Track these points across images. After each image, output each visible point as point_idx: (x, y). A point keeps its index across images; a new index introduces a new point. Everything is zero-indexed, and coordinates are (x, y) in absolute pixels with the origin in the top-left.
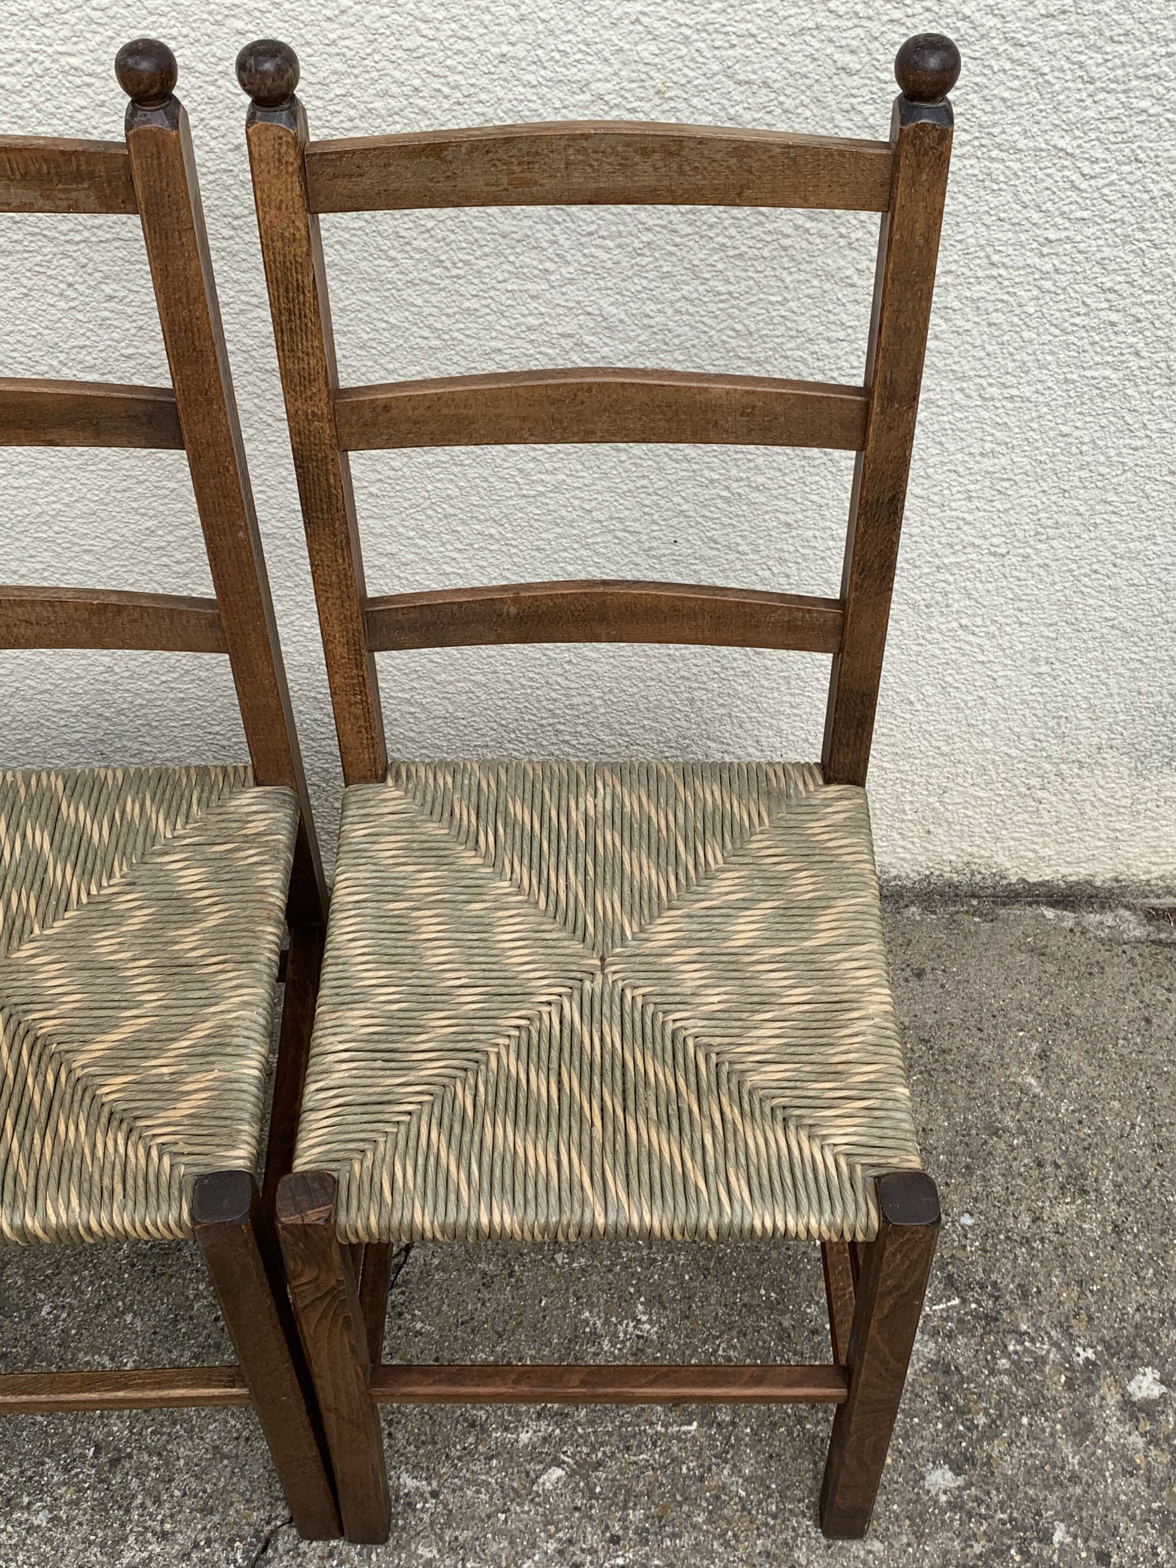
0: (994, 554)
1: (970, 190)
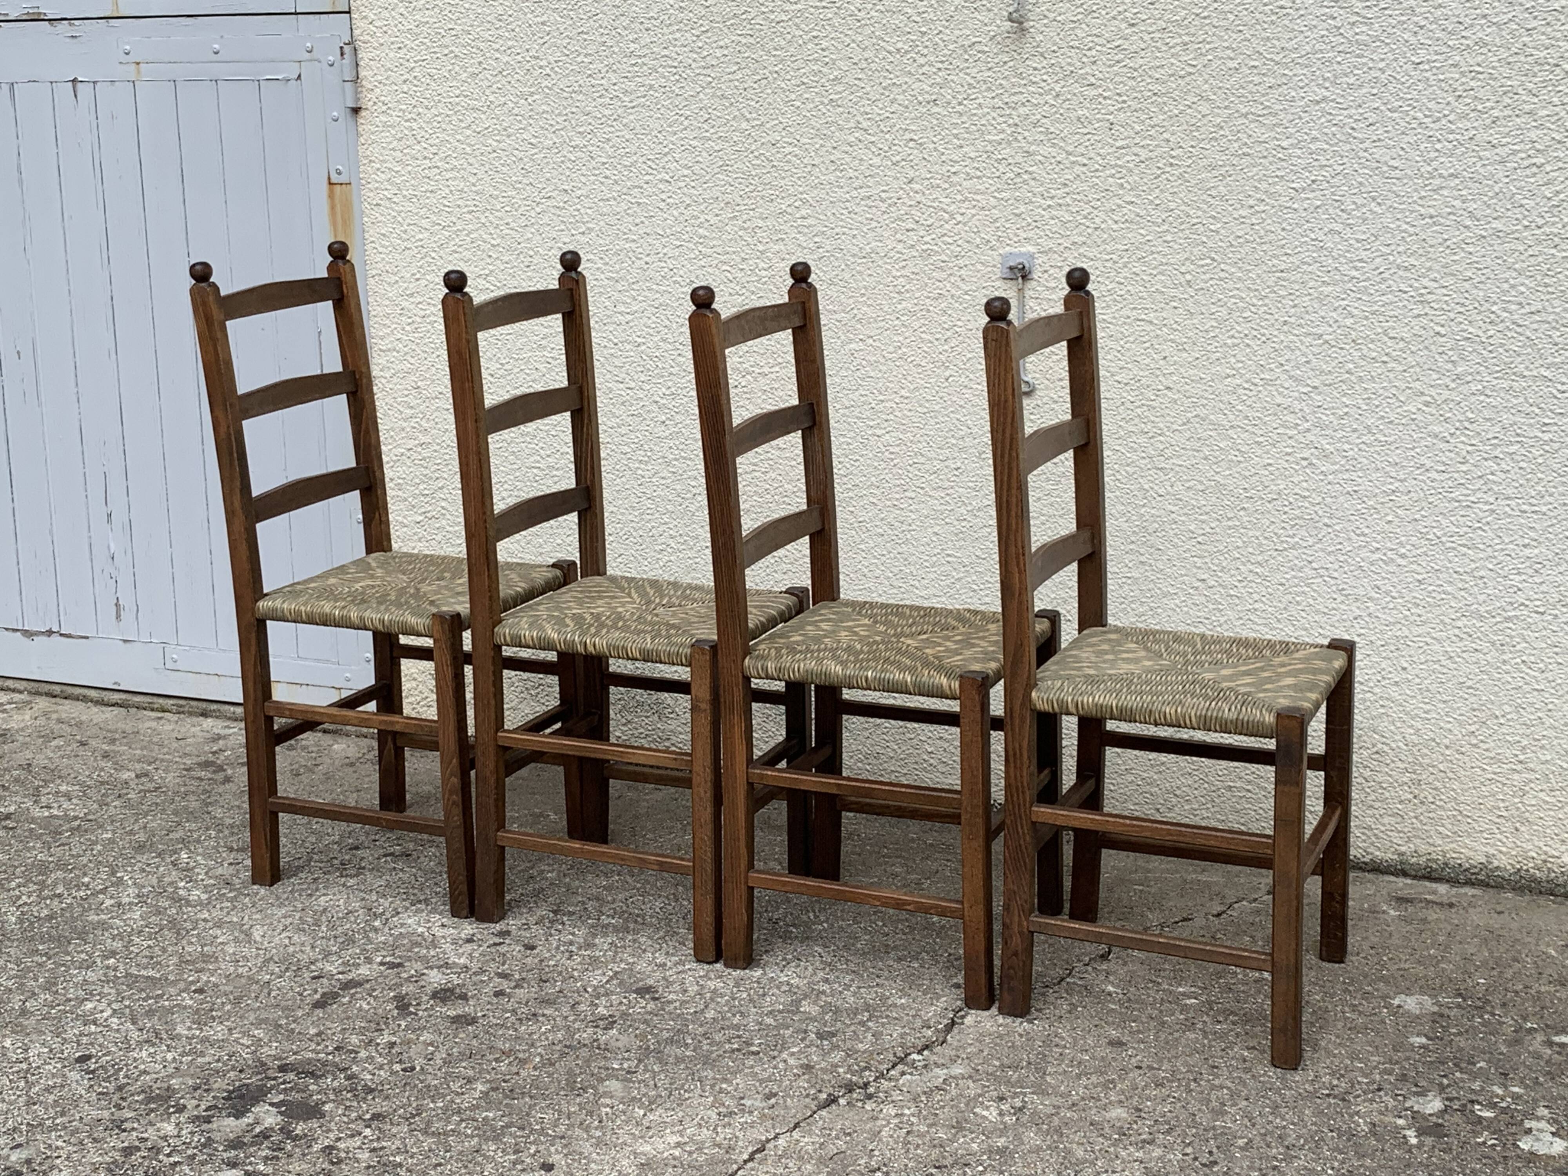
0: (1537, 612)
1: (1502, 395)
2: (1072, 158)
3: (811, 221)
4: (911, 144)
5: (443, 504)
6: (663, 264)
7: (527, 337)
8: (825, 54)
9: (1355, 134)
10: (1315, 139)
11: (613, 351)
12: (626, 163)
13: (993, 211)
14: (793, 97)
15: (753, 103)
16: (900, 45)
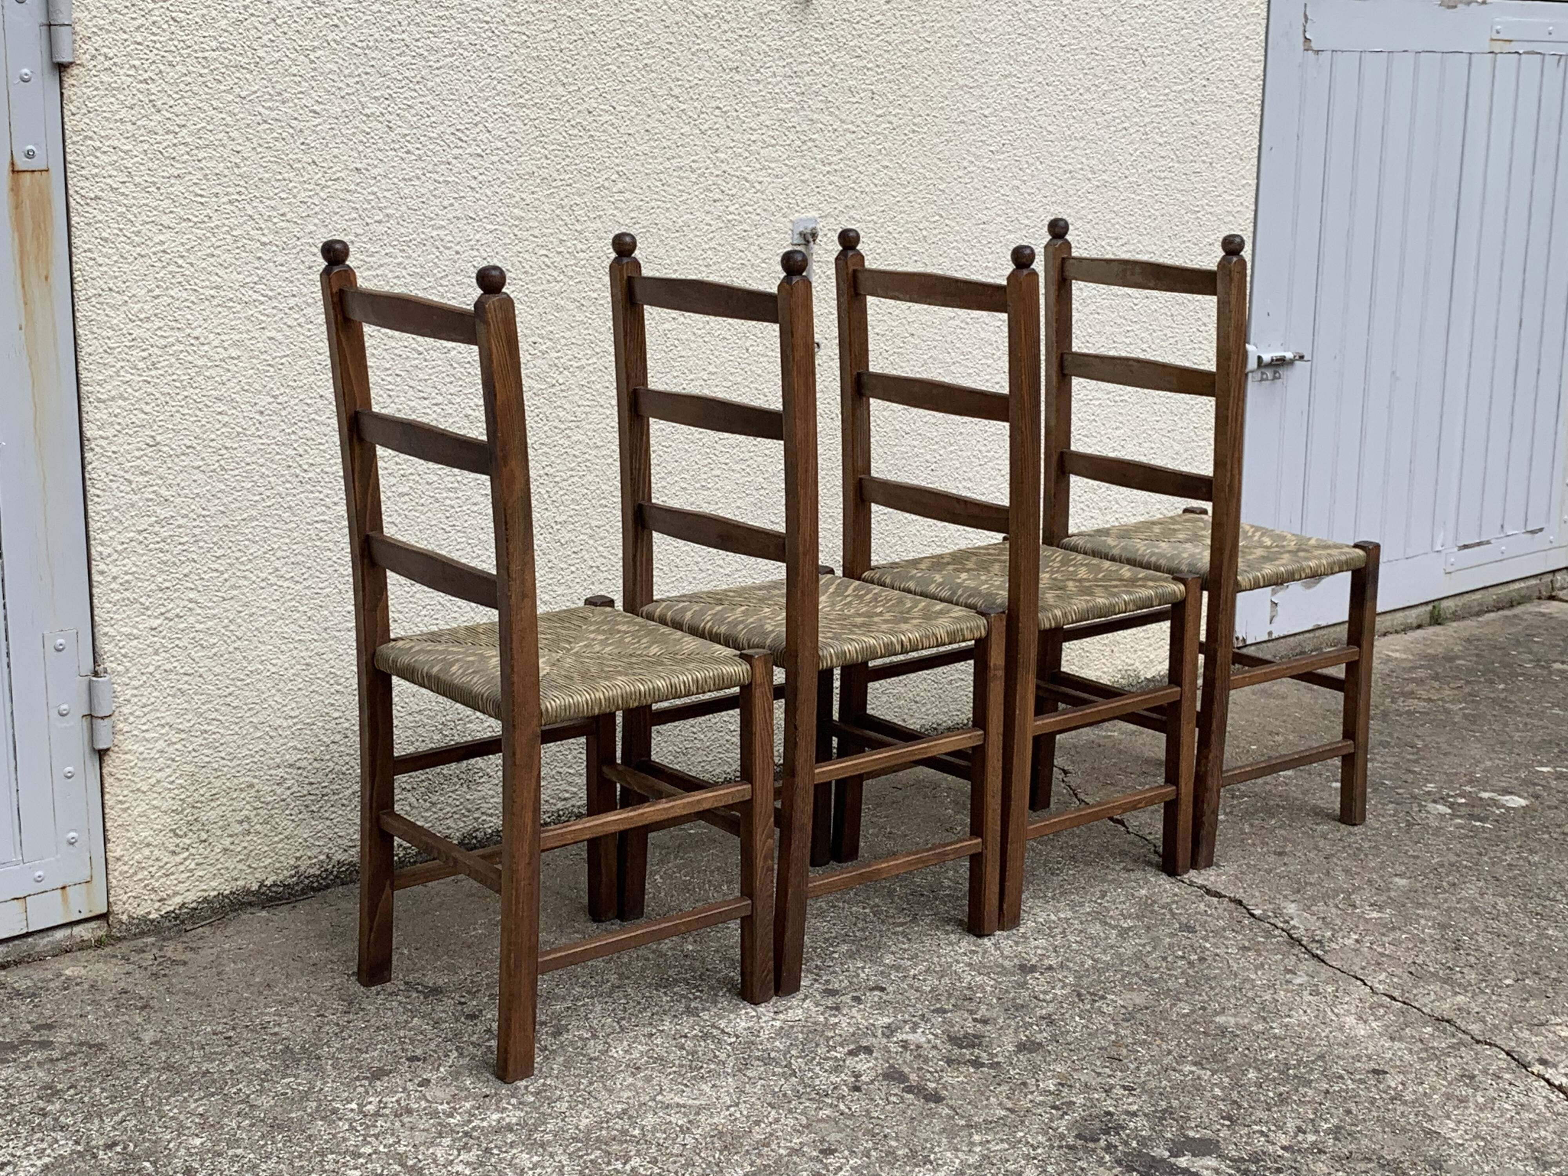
2: (845, 127)
3: (627, 195)
4: (717, 112)
5: (192, 595)
6: (476, 253)
7: (309, 357)
8: (640, 15)
9: (1028, 104)
10: (1004, 109)
11: (416, 362)
12: (432, 135)
13: (785, 178)
14: (609, 60)
15: (569, 66)
16: (707, 10)
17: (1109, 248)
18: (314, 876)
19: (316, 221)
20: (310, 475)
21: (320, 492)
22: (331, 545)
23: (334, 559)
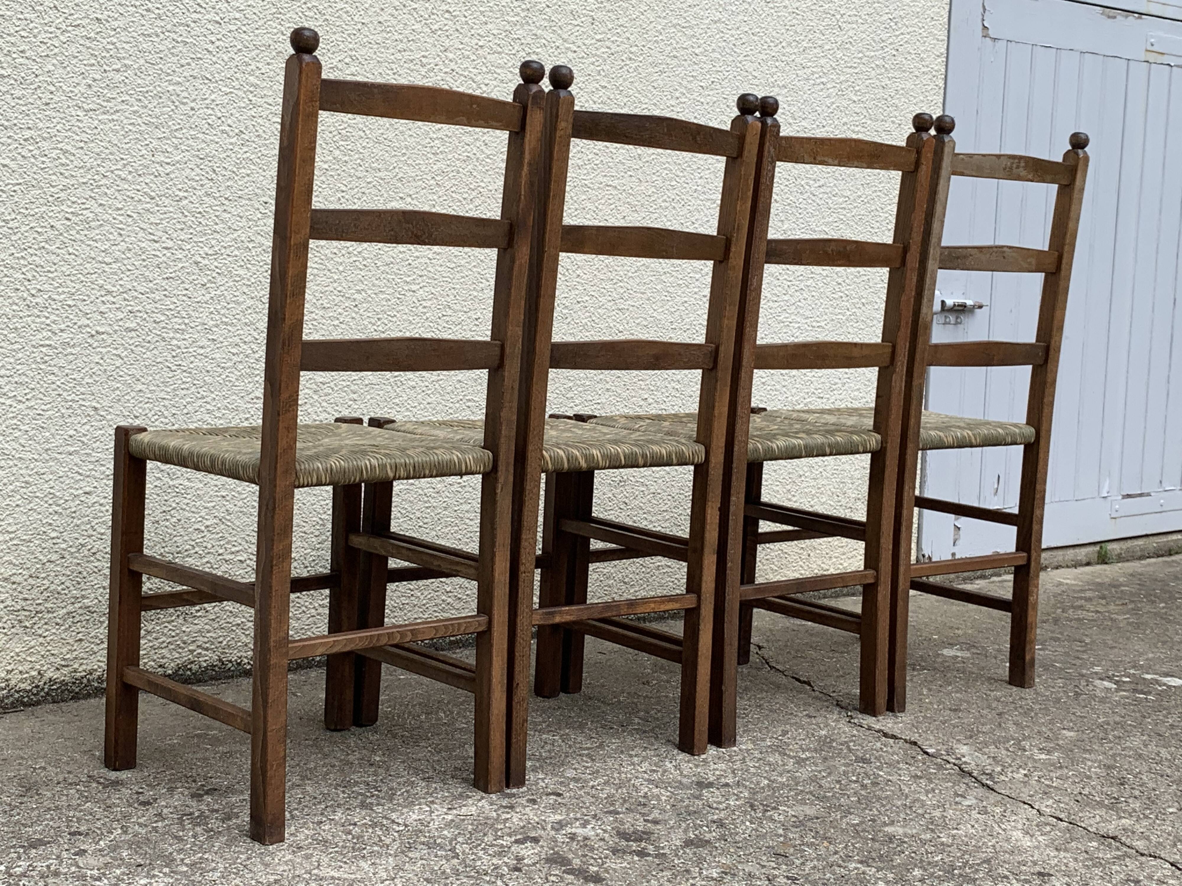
4: (447, 15)
6: (210, 112)
9: (735, 50)
10: (714, 50)
11: (148, 206)
13: (509, 84)
17: (807, 187)
18: (25, 690)
19: (55, 61)
20: (38, 300)
21: (47, 318)
22: (56, 370)
23: (58, 383)
